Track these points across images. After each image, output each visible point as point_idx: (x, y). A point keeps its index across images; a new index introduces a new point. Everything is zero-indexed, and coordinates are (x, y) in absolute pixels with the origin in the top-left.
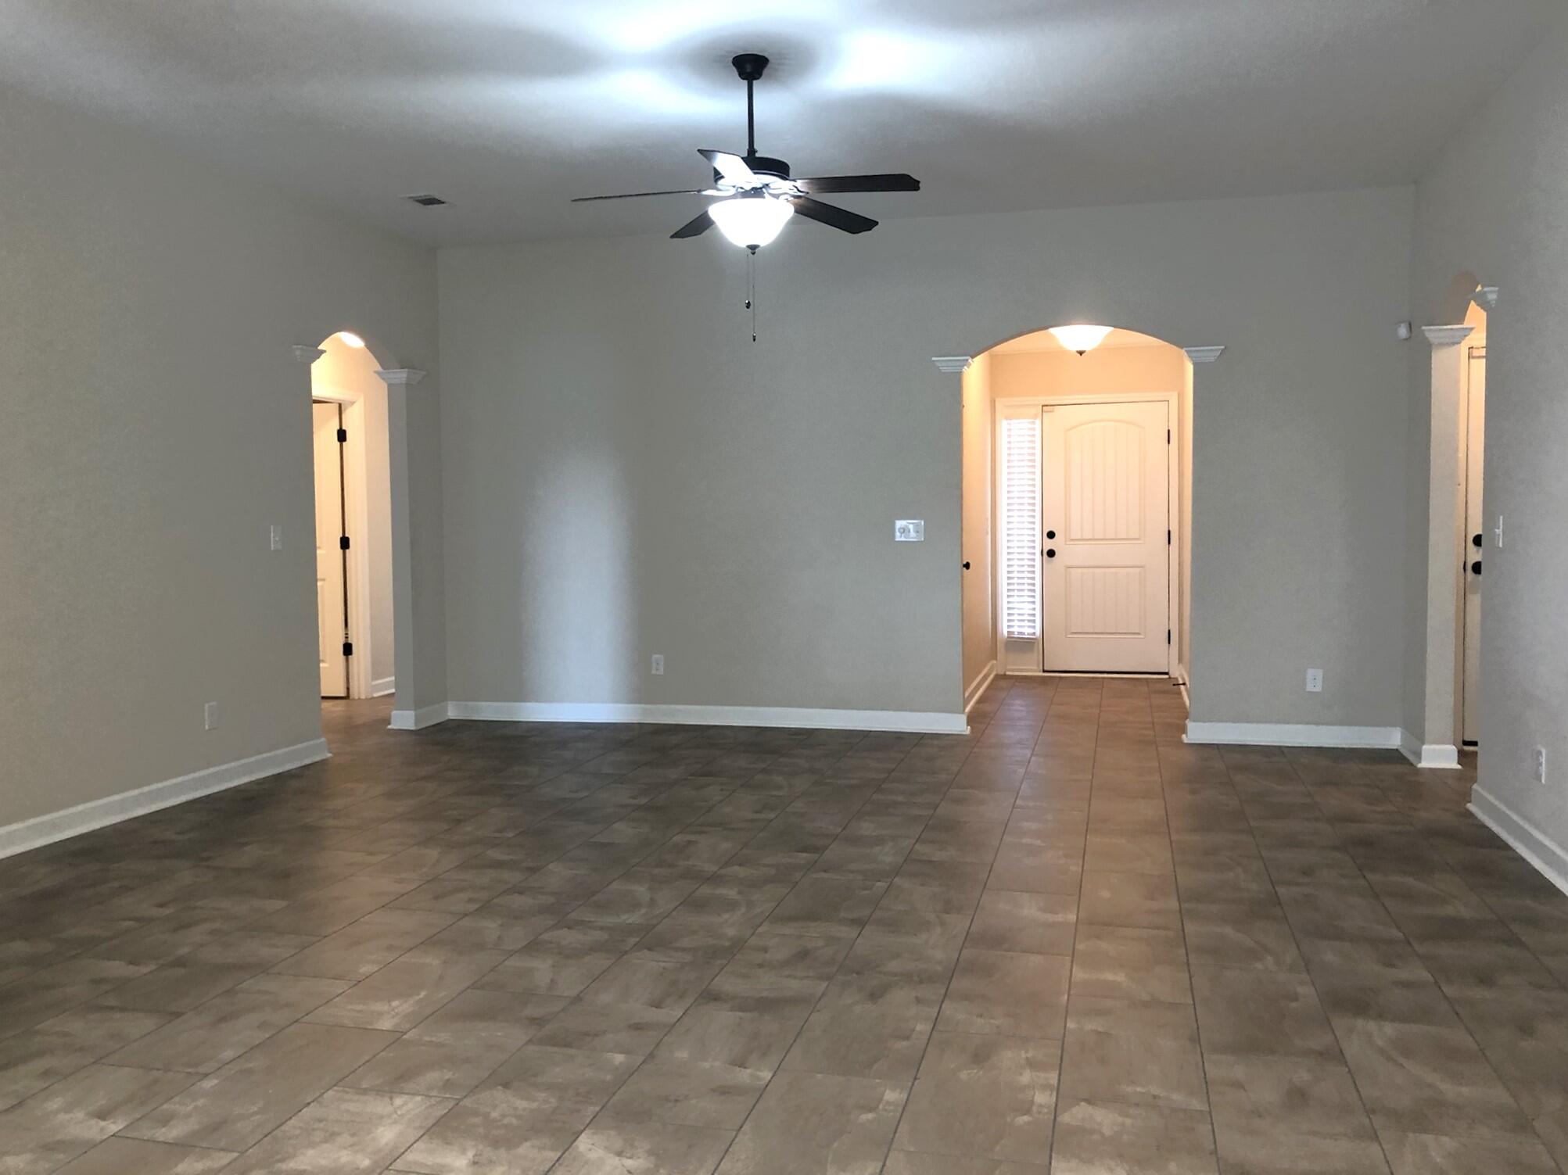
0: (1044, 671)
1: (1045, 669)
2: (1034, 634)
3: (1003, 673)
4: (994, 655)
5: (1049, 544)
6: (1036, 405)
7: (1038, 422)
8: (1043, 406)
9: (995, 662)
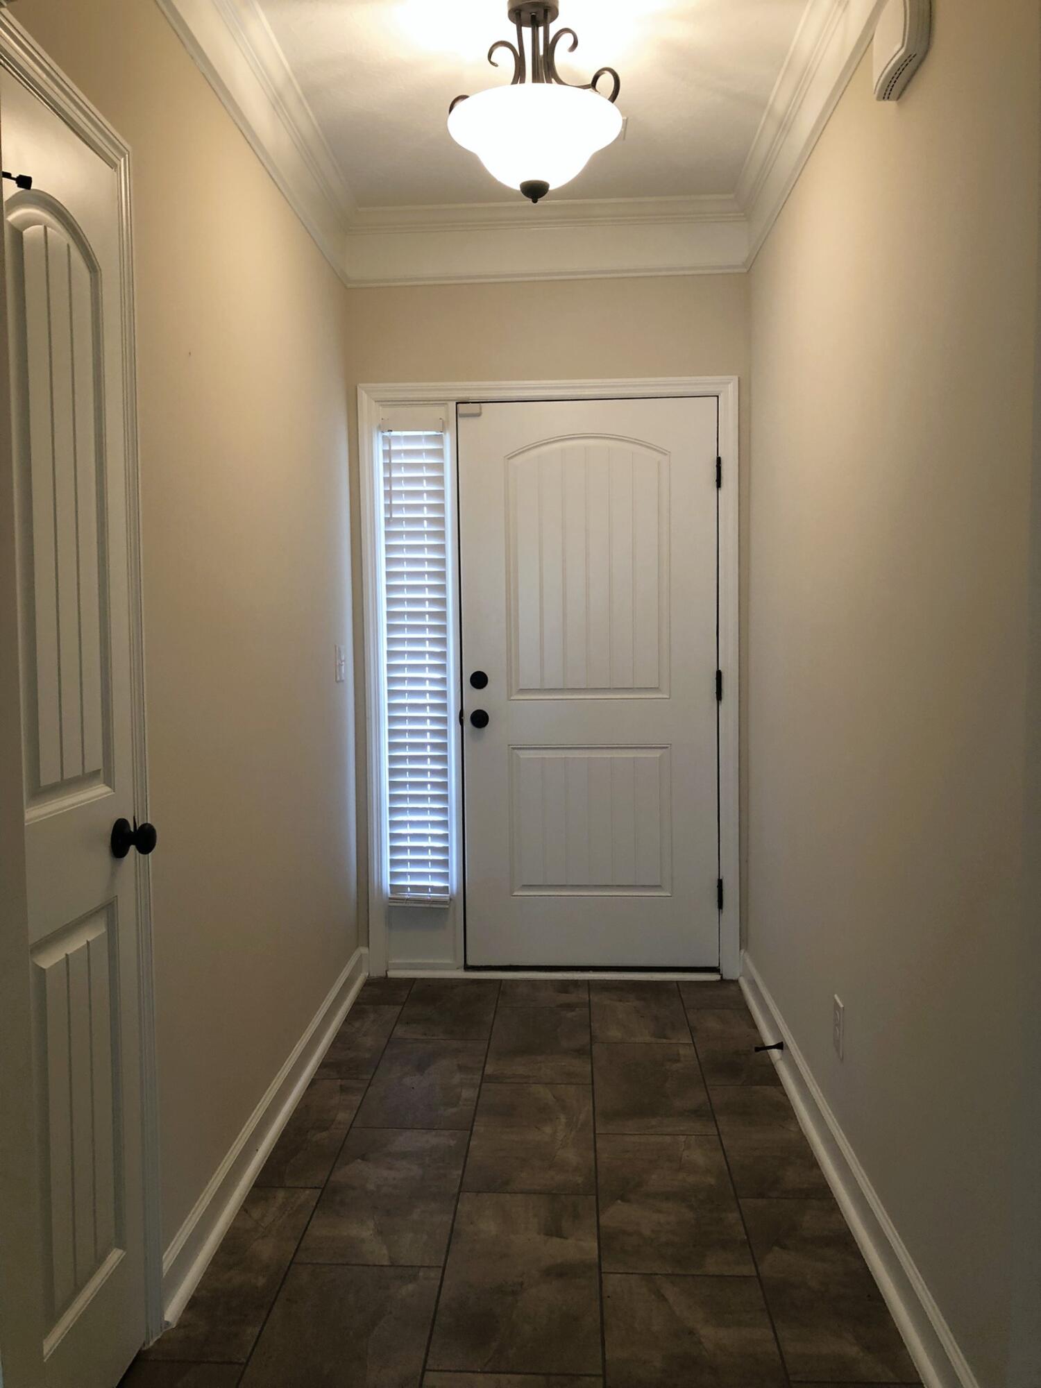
0: (467, 968)
1: (470, 963)
2: (445, 889)
3: (382, 974)
4: (362, 934)
5: (477, 700)
6: (442, 402)
7: (448, 439)
8: (457, 403)
9: (364, 950)
